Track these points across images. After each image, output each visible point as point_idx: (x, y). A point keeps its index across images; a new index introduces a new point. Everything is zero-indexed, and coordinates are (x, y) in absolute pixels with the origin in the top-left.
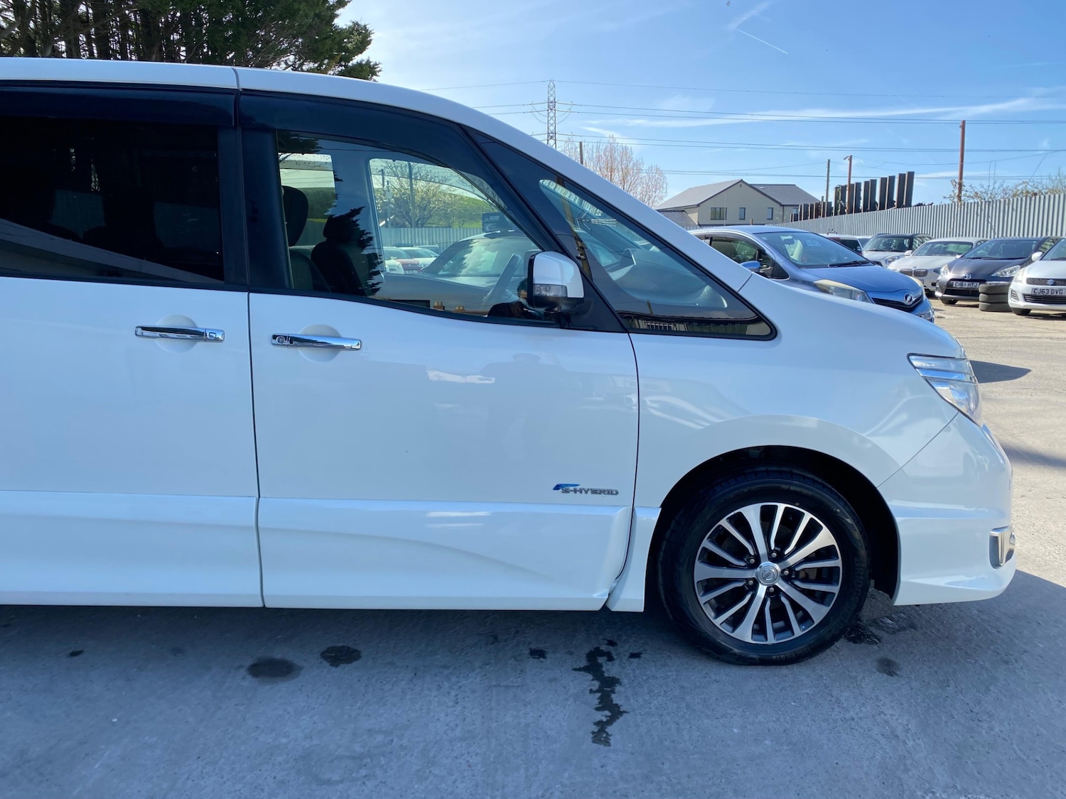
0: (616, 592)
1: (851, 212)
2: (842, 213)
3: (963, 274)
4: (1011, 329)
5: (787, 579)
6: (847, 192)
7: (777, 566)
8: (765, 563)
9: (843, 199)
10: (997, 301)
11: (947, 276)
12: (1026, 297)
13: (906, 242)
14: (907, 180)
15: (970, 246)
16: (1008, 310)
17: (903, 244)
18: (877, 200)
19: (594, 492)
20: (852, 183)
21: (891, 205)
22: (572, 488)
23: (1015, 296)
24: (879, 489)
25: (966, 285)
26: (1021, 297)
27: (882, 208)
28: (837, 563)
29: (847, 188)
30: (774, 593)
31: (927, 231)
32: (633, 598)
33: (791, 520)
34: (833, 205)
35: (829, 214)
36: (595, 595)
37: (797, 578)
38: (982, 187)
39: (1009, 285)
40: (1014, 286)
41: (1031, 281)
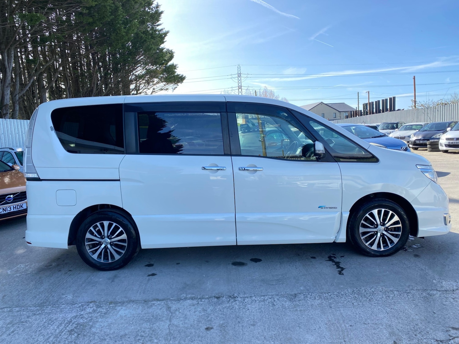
0: (337, 237)
1: (370, 114)
2: (367, 114)
3: (420, 137)
4: (441, 158)
5: (386, 231)
6: (368, 106)
7: (383, 227)
8: (380, 227)
9: (367, 108)
10: (435, 148)
11: (413, 139)
12: (446, 145)
13: (395, 125)
14: (393, 101)
15: (421, 126)
16: (439, 151)
17: (394, 126)
18: (381, 108)
19: (330, 208)
20: (370, 102)
21: (387, 110)
22: (324, 207)
23: (441, 145)
24: (411, 203)
25: (421, 142)
26: (444, 145)
27: (383, 112)
28: (400, 225)
29: (368, 104)
30: (383, 235)
31: (403, 121)
32: (342, 238)
33: (386, 214)
34: (363, 111)
35: (361, 115)
36: (332, 238)
37: (389, 230)
38: (424, 102)
39: (439, 141)
40: (441, 141)
41: (447, 139)
